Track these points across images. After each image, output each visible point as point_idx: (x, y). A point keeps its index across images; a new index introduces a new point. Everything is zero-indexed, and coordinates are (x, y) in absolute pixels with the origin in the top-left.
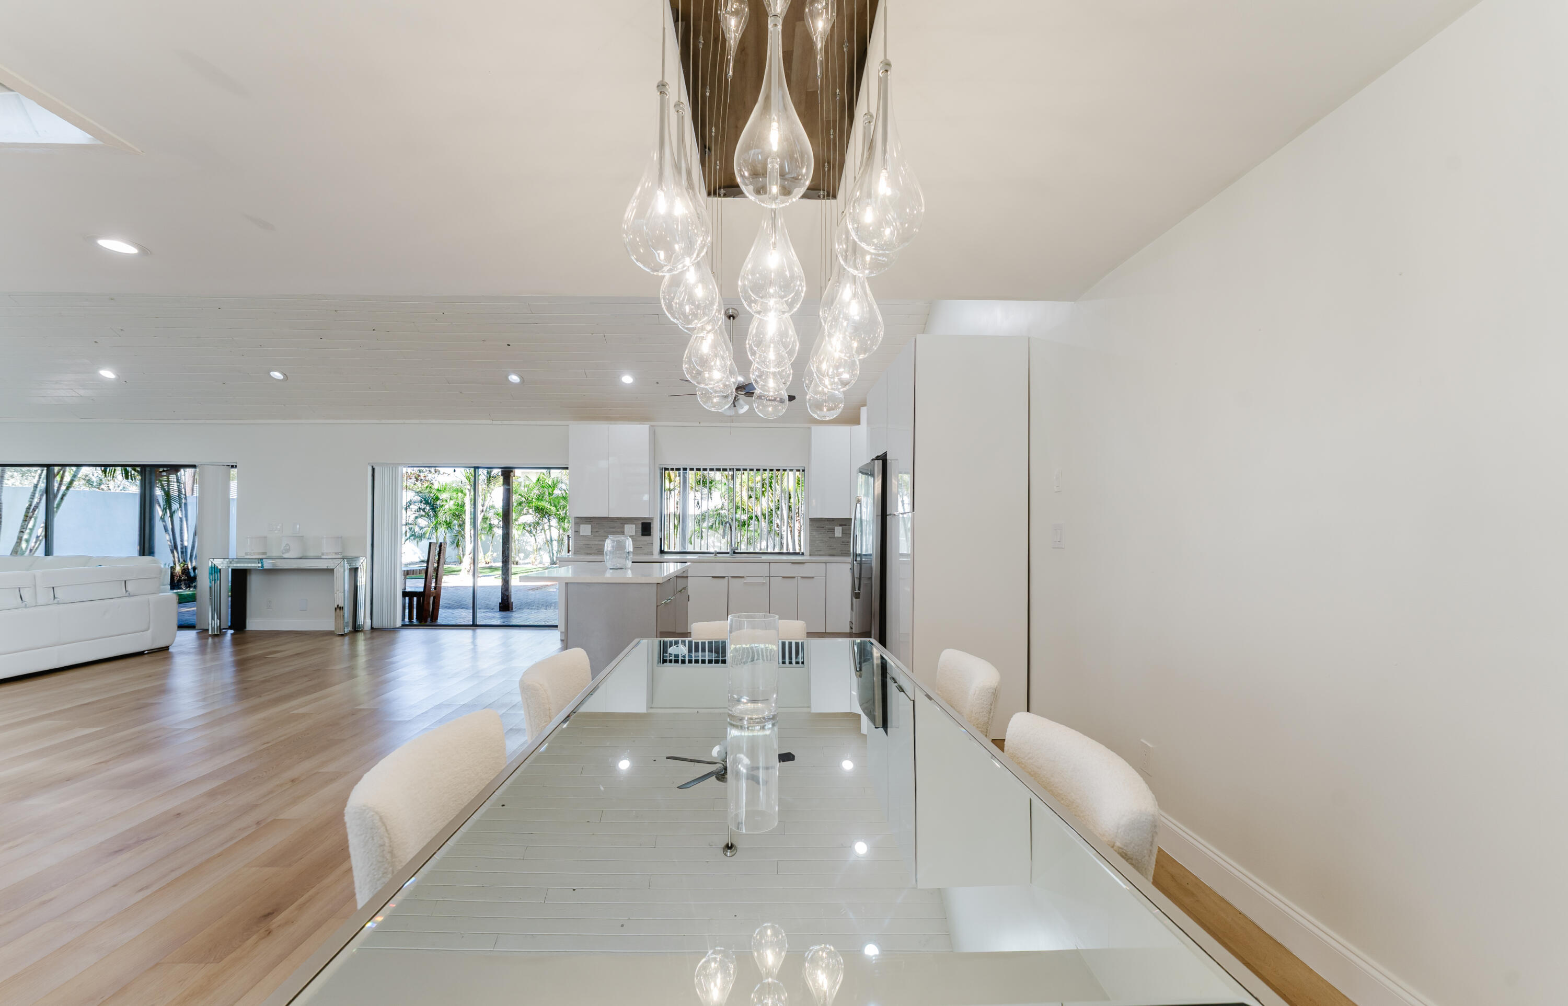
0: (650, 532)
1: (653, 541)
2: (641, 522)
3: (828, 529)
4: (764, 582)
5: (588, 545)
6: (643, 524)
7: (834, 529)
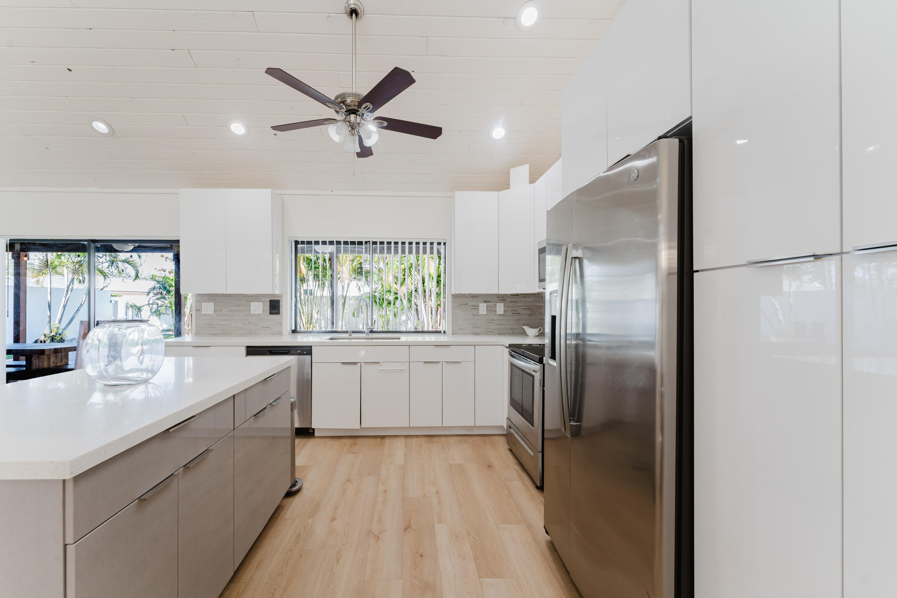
0: (279, 310)
1: (282, 320)
2: (268, 300)
3: (472, 306)
4: (403, 368)
5: (211, 324)
6: (271, 301)
7: (478, 306)
